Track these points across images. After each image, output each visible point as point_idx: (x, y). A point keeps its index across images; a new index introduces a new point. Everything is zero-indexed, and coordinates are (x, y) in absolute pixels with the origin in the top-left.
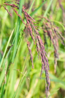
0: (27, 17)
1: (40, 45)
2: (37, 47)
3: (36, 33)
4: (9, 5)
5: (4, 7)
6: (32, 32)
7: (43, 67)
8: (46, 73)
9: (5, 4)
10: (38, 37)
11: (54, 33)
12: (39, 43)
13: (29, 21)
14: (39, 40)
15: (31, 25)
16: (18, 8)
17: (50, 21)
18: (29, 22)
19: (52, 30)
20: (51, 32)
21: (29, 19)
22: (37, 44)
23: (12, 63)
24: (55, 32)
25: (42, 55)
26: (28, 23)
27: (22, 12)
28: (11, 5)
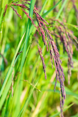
0: (39, 19)
1: (55, 52)
2: (51, 54)
3: (50, 38)
4: (18, 5)
5: (12, 7)
6: (45, 36)
7: (58, 77)
8: (61, 84)
9: (13, 4)
10: (51, 43)
11: (68, 38)
12: (53, 49)
13: (41, 23)
14: (53, 47)
15: (44, 29)
16: (29, 9)
17: (63, 24)
18: (42, 25)
19: (66, 34)
20: (65, 37)
21: (42, 21)
22: (51, 51)
23: (20, 72)
24: (70, 37)
25: (56, 63)
26: (40, 26)
27: (33, 14)
28: (20, 5)
